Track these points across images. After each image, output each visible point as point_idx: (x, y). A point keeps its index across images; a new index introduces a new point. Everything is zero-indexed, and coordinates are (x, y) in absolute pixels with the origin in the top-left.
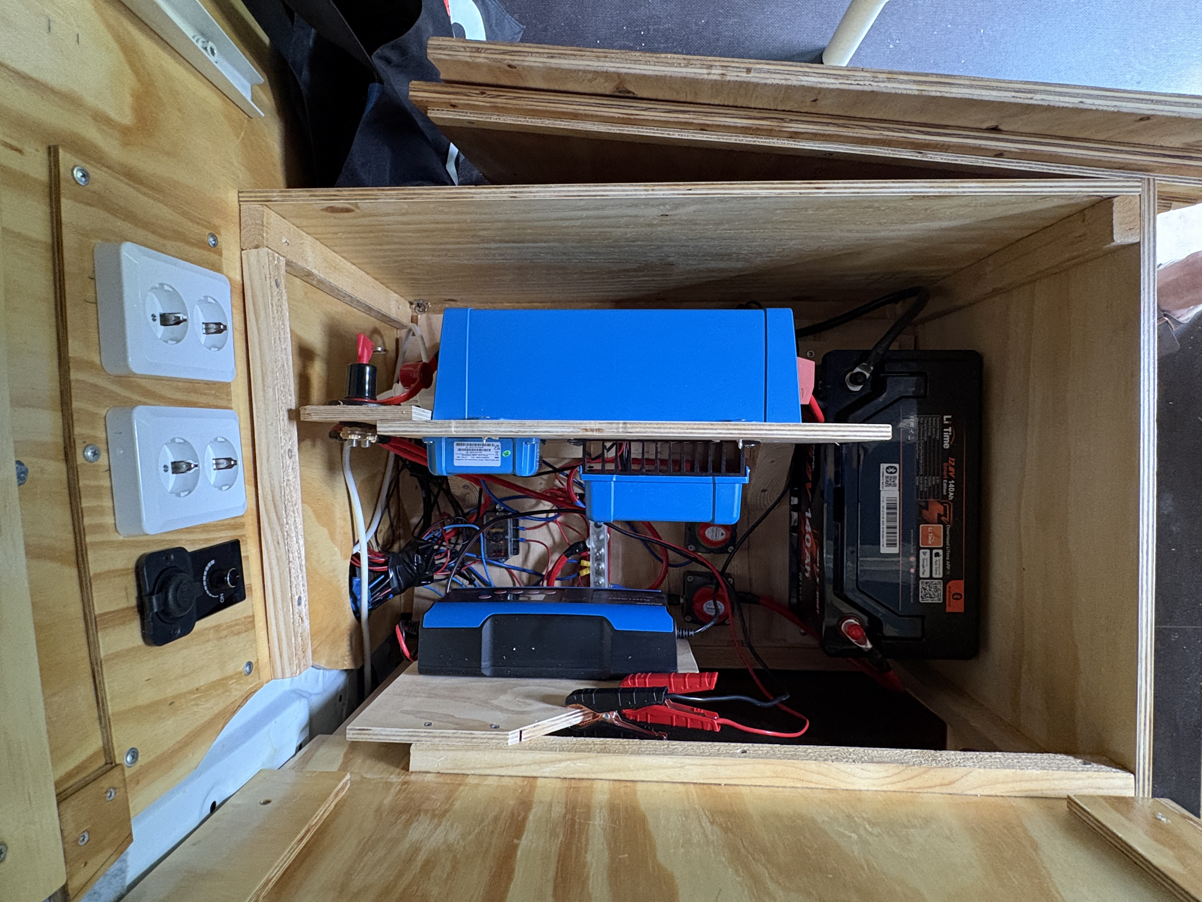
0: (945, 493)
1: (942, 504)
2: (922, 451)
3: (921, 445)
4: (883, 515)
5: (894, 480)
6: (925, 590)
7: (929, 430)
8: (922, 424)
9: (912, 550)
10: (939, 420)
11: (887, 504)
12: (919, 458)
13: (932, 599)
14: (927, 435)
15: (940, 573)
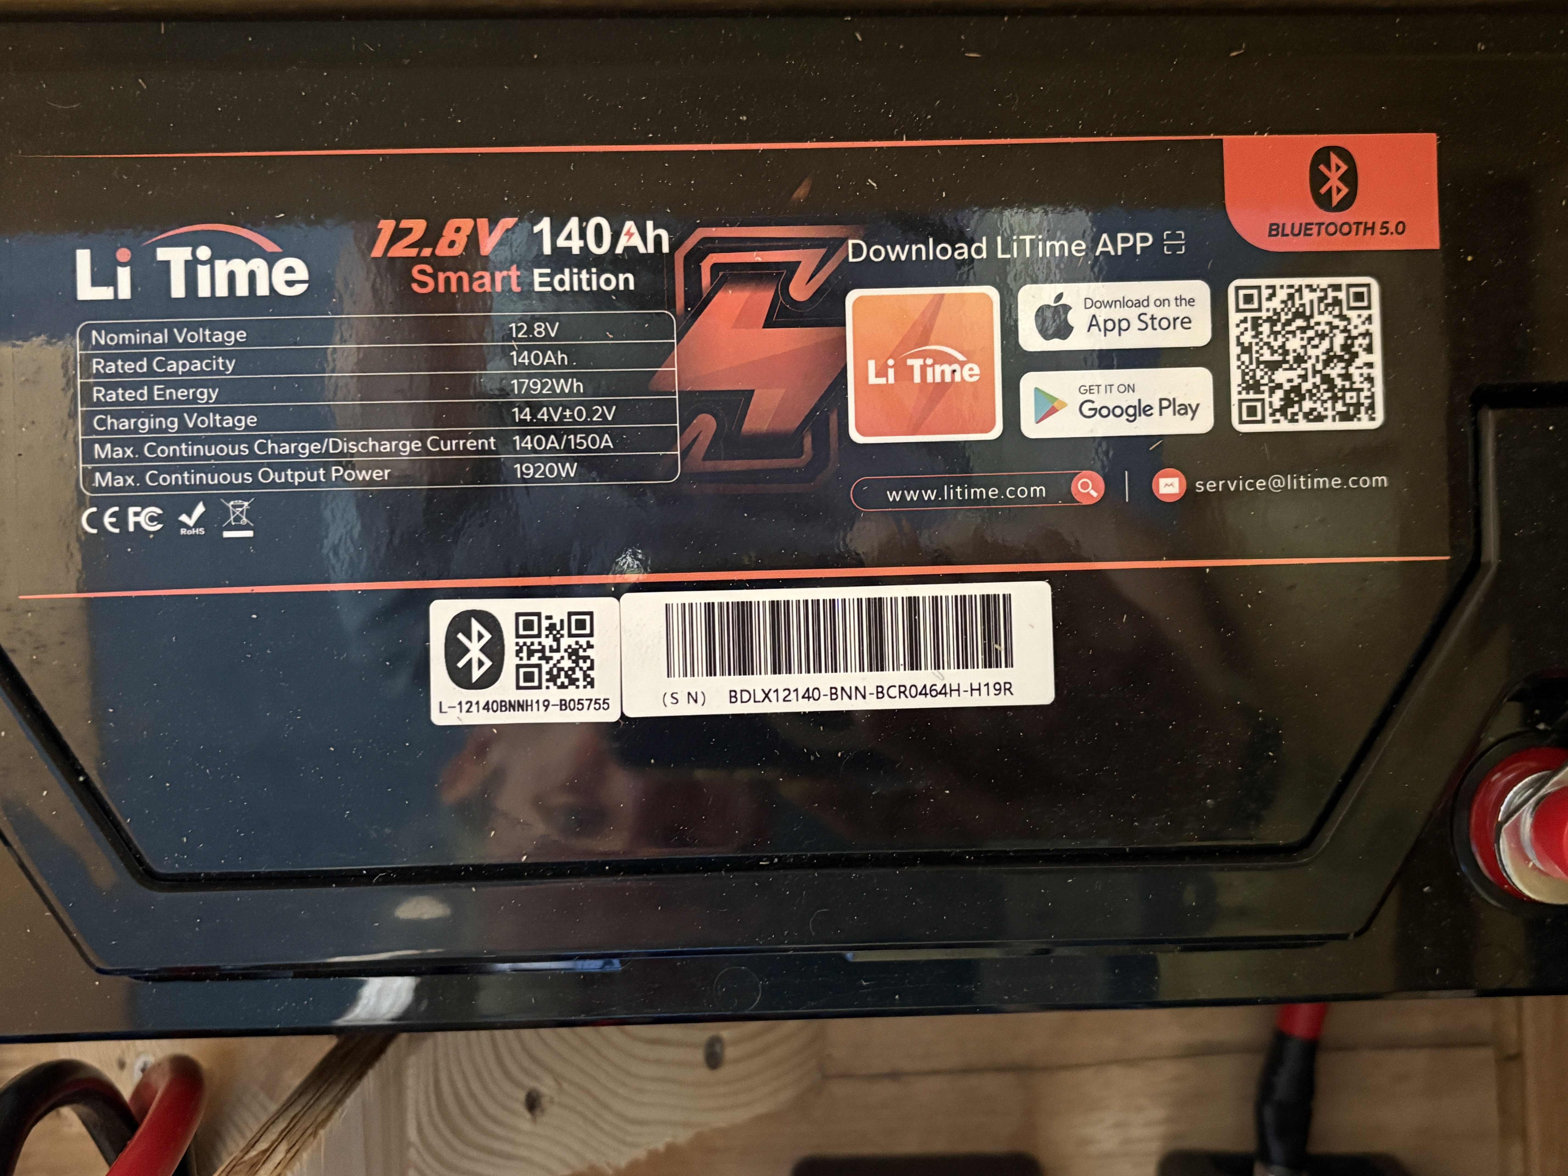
0: (626, 280)
1: (699, 303)
2: (335, 444)
3: (286, 449)
4: (793, 696)
5: (544, 632)
6: (1303, 398)
7: (178, 401)
8: (137, 444)
9: (1023, 492)
10: (109, 329)
11: (711, 672)
12: (382, 466)
13: (1356, 349)
14: (215, 411)
15: (1179, 300)
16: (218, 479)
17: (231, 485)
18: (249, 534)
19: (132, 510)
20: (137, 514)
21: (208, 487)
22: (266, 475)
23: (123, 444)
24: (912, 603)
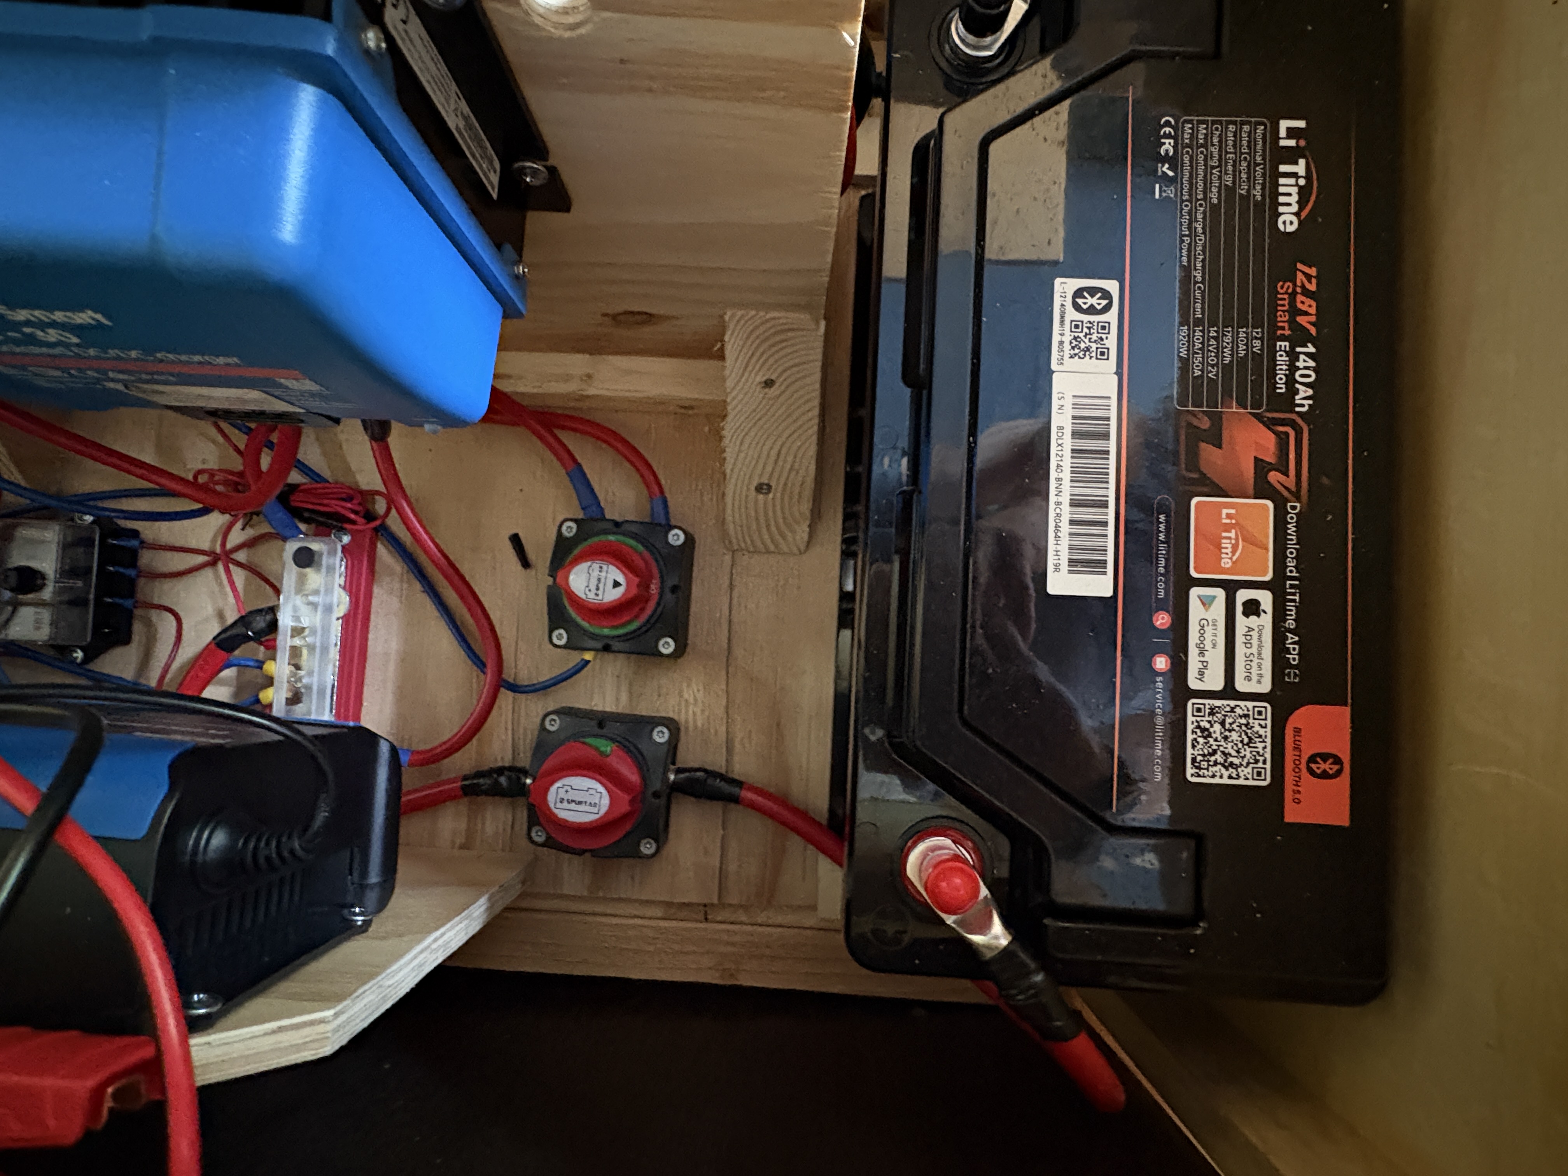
0: (1282, 388)
1: (1269, 424)
2: (1200, 240)
3: (1200, 217)
4: (1059, 459)
5: (1099, 335)
6: (1205, 738)
7: (1226, 166)
8: (1205, 146)
9: (1161, 586)
10: (1264, 135)
11: (1074, 418)
12: (1189, 261)
13: (1231, 770)
14: (1221, 183)
15: (1261, 676)
16: (1186, 183)
17: (1182, 189)
18: (1157, 196)
19: (1172, 141)
20: (1170, 143)
21: (1182, 178)
22: (1186, 206)
23: (1206, 139)
24: (1105, 524)
